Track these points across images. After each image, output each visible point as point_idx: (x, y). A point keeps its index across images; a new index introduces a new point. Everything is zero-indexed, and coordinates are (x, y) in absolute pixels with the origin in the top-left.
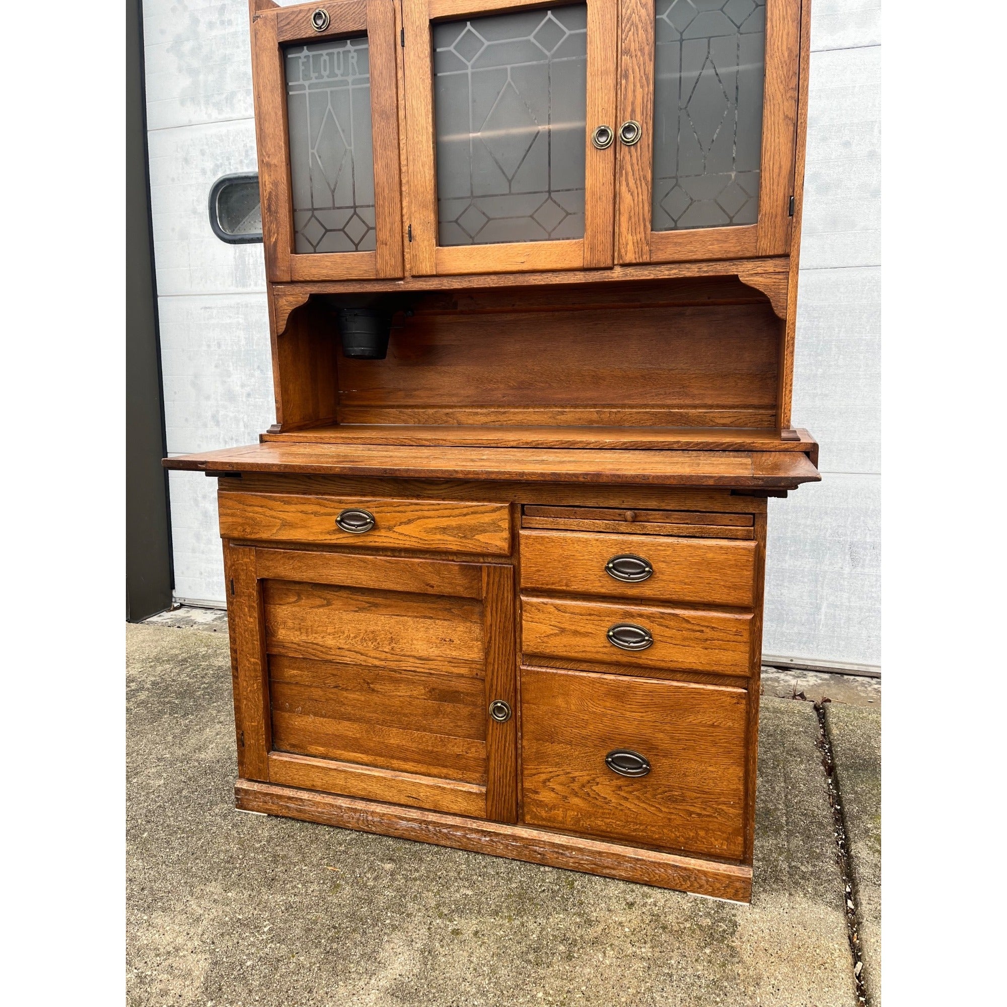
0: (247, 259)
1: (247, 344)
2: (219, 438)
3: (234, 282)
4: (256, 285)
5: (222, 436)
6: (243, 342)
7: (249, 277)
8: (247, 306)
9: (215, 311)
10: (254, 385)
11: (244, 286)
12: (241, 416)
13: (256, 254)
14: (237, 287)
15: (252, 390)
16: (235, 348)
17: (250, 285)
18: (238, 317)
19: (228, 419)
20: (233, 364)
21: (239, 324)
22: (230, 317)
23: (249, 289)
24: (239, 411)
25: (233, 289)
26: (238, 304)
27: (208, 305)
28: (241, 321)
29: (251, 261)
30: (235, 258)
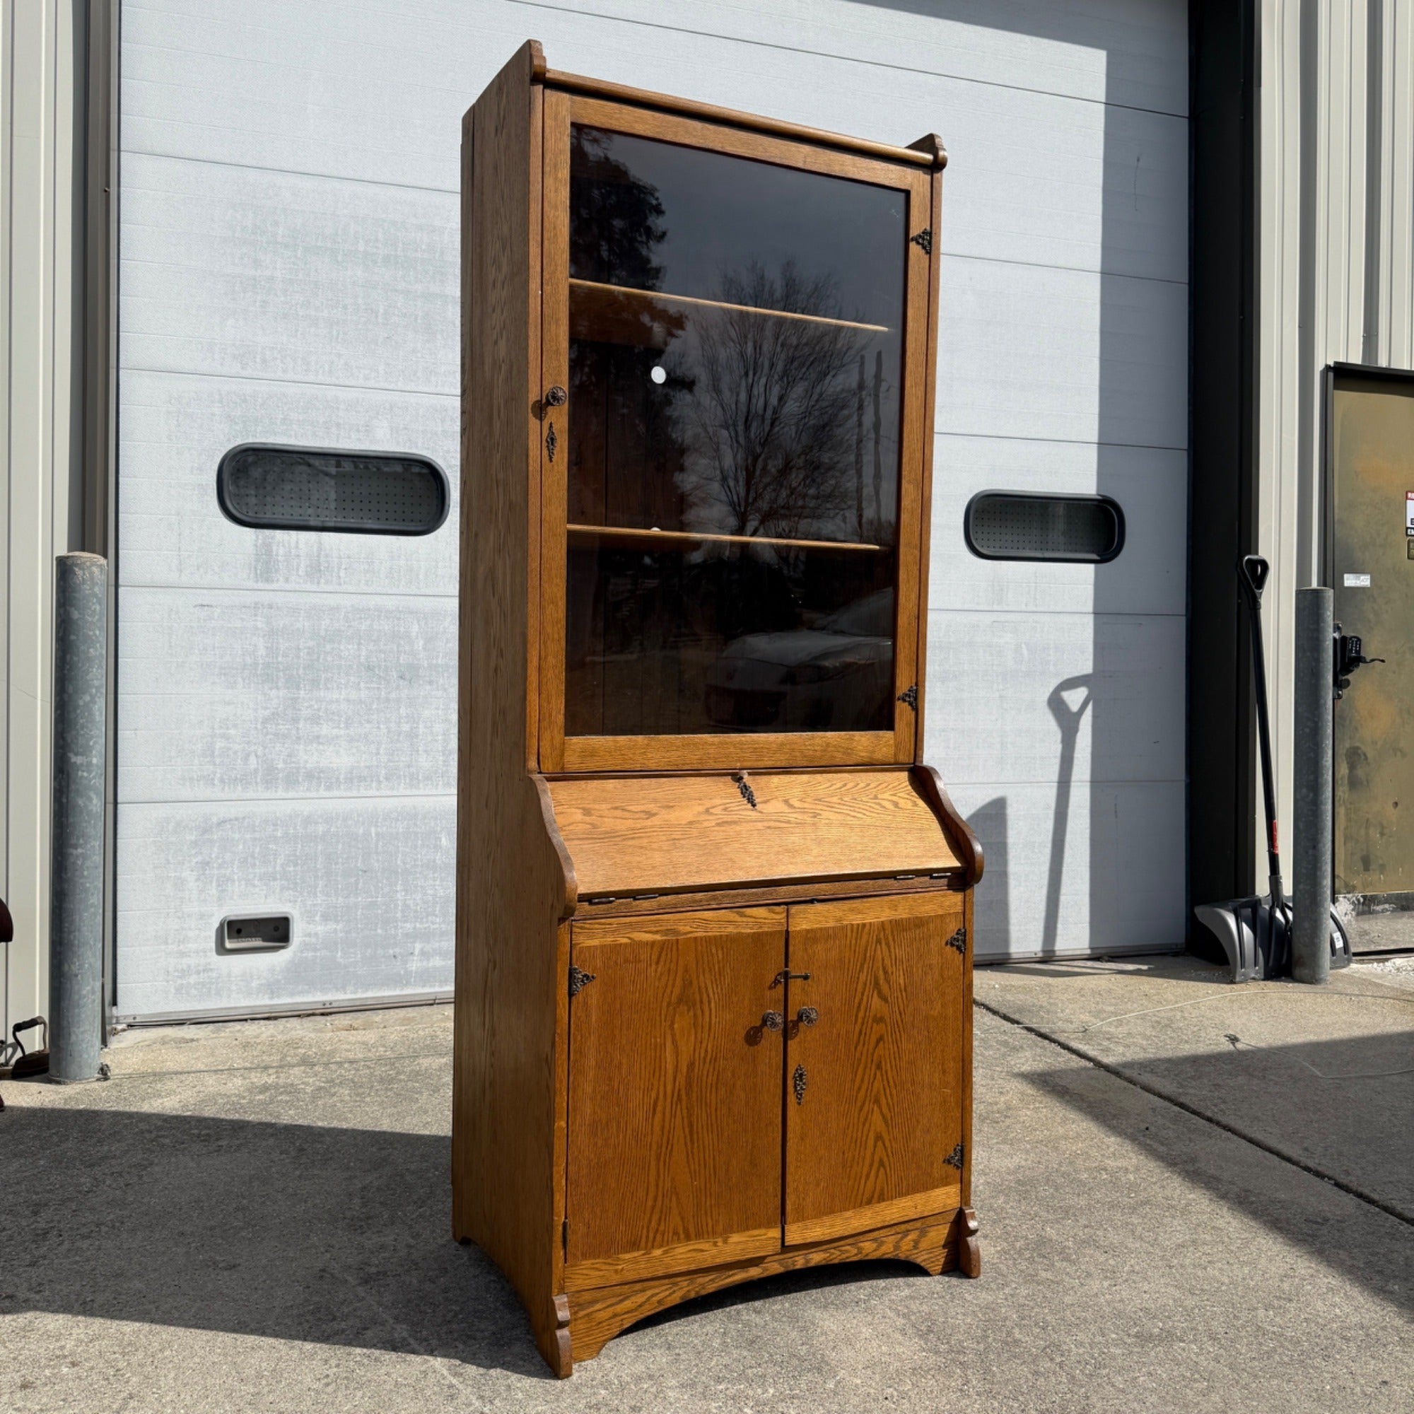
0: (274, 548)
1: (267, 655)
2: (213, 779)
3: (252, 575)
4: (287, 580)
5: (218, 775)
6: (262, 652)
7: (277, 571)
8: (270, 607)
9: (219, 611)
10: (277, 708)
11: (267, 581)
12: (253, 748)
13: (289, 544)
14: (257, 581)
15: (273, 714)
16: (249, 660)
17: (278, 580)
18: (256, 620)
19: (231, 753)
20: (244, 679)
21: (257, 628)
22: (243, 620)
23: (275, 586)
24: (248, 743)
25: (251, 584)
26: (256, 603)
27: (205, 603)
28: (260, 625)
29: (281, 552)
30: (256, 545)
